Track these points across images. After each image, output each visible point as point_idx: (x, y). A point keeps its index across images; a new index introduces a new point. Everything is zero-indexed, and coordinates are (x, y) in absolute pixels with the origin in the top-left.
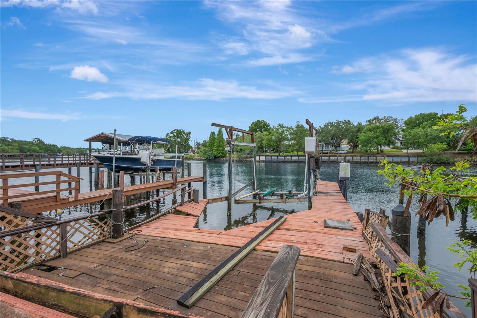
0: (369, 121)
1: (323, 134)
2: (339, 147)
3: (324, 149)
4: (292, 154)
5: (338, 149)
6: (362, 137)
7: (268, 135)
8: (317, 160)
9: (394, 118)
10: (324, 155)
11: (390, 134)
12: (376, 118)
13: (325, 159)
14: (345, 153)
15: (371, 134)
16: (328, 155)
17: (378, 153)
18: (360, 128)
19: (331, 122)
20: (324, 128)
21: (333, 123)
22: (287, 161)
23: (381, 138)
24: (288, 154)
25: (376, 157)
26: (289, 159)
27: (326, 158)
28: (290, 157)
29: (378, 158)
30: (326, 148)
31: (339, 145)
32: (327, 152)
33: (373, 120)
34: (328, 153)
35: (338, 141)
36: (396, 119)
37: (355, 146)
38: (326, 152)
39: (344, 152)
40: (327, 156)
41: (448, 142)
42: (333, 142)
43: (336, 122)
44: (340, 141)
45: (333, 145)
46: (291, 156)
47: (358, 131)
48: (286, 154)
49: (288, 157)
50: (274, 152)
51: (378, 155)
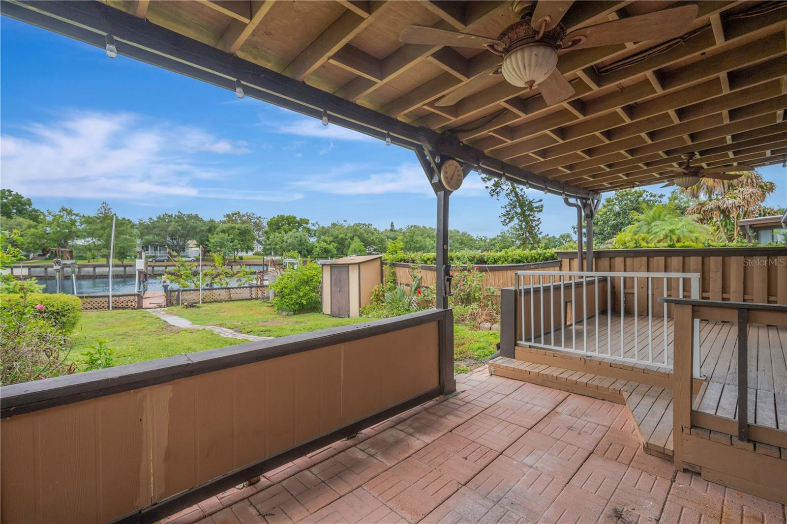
0: (228, 216)
1: (156, 231)
2: (184, 251)
3: (159, 255)
4: (92, 262)
5: (182, 254)
6: (214, 239)
7: (35, 227)
8: (146, 275)
9: (258, 216)
10: (157, 264)
11: (248, 237)
12: (236, 214)
13: (159, 271)
14: (191, 261)
15: (225, 236)
16: (165, 263)
17: (235, 261)
18: (212, 228)
19: (170, 214)
20: (157, 221)
21: (172, 215)
22: (84, 276)
23: (236, 241)
24: (85, 262)
25: (232, 267)
26: (89, 272)
27: (161, 268)
28: (91, 269)
29: (233, 267)
30: (162, 252)
31: (183, 248)
32: (163, 258)
33: (233, 215)
34: (165, 261)
35: (181, 243)
36: (260, 217)
37: (206, 252)
38: (161, 259)
39: (190, 259)
40: (162, 266)
41: (300, 249)
42: (173, 243)
43: (177, 214)
44: (185, 242)
45: (173, 248)
46: (95, 267)
47: (210, 230)
48: (80, 262)
49: (86, 269)
50: (47, 259)
51: (233, 264)
